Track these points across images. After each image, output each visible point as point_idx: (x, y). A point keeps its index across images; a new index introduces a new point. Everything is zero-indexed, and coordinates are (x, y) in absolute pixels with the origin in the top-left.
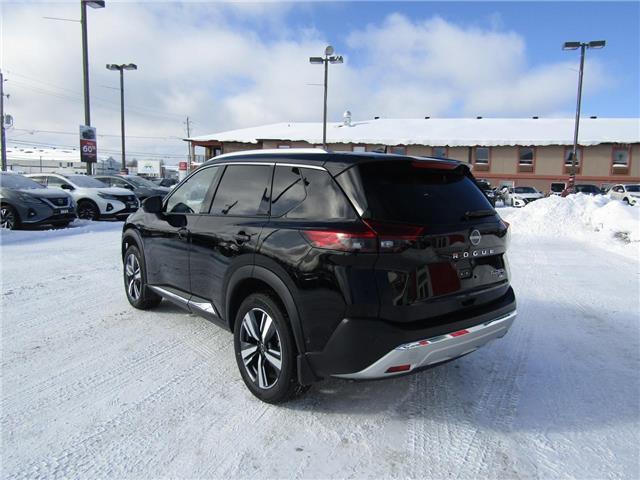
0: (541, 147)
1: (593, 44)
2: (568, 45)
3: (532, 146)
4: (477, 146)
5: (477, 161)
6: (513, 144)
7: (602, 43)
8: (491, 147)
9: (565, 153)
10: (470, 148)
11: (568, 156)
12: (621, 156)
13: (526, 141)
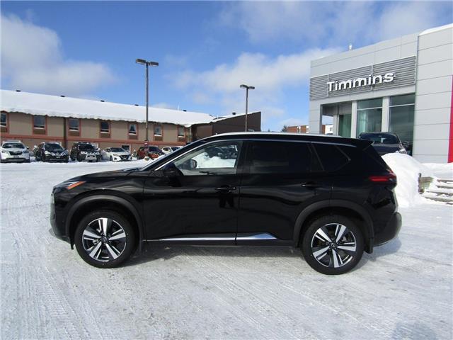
0: (114, 121)
1: (153, 63)
2: (139, 60)
3: (109, 120)
4: (71, 117)
5: (71, 129)
6: (96, 118)
7: (157, 64)
8: (80, 119)
9: (128, 126)
10: (64, 118)
11: (130, 128)
12: (158, 130)
13: (105, 117)
